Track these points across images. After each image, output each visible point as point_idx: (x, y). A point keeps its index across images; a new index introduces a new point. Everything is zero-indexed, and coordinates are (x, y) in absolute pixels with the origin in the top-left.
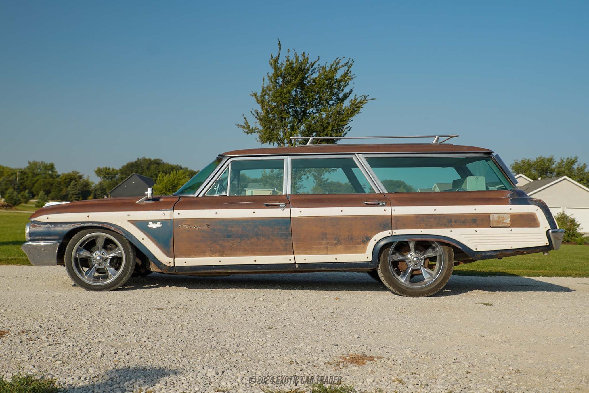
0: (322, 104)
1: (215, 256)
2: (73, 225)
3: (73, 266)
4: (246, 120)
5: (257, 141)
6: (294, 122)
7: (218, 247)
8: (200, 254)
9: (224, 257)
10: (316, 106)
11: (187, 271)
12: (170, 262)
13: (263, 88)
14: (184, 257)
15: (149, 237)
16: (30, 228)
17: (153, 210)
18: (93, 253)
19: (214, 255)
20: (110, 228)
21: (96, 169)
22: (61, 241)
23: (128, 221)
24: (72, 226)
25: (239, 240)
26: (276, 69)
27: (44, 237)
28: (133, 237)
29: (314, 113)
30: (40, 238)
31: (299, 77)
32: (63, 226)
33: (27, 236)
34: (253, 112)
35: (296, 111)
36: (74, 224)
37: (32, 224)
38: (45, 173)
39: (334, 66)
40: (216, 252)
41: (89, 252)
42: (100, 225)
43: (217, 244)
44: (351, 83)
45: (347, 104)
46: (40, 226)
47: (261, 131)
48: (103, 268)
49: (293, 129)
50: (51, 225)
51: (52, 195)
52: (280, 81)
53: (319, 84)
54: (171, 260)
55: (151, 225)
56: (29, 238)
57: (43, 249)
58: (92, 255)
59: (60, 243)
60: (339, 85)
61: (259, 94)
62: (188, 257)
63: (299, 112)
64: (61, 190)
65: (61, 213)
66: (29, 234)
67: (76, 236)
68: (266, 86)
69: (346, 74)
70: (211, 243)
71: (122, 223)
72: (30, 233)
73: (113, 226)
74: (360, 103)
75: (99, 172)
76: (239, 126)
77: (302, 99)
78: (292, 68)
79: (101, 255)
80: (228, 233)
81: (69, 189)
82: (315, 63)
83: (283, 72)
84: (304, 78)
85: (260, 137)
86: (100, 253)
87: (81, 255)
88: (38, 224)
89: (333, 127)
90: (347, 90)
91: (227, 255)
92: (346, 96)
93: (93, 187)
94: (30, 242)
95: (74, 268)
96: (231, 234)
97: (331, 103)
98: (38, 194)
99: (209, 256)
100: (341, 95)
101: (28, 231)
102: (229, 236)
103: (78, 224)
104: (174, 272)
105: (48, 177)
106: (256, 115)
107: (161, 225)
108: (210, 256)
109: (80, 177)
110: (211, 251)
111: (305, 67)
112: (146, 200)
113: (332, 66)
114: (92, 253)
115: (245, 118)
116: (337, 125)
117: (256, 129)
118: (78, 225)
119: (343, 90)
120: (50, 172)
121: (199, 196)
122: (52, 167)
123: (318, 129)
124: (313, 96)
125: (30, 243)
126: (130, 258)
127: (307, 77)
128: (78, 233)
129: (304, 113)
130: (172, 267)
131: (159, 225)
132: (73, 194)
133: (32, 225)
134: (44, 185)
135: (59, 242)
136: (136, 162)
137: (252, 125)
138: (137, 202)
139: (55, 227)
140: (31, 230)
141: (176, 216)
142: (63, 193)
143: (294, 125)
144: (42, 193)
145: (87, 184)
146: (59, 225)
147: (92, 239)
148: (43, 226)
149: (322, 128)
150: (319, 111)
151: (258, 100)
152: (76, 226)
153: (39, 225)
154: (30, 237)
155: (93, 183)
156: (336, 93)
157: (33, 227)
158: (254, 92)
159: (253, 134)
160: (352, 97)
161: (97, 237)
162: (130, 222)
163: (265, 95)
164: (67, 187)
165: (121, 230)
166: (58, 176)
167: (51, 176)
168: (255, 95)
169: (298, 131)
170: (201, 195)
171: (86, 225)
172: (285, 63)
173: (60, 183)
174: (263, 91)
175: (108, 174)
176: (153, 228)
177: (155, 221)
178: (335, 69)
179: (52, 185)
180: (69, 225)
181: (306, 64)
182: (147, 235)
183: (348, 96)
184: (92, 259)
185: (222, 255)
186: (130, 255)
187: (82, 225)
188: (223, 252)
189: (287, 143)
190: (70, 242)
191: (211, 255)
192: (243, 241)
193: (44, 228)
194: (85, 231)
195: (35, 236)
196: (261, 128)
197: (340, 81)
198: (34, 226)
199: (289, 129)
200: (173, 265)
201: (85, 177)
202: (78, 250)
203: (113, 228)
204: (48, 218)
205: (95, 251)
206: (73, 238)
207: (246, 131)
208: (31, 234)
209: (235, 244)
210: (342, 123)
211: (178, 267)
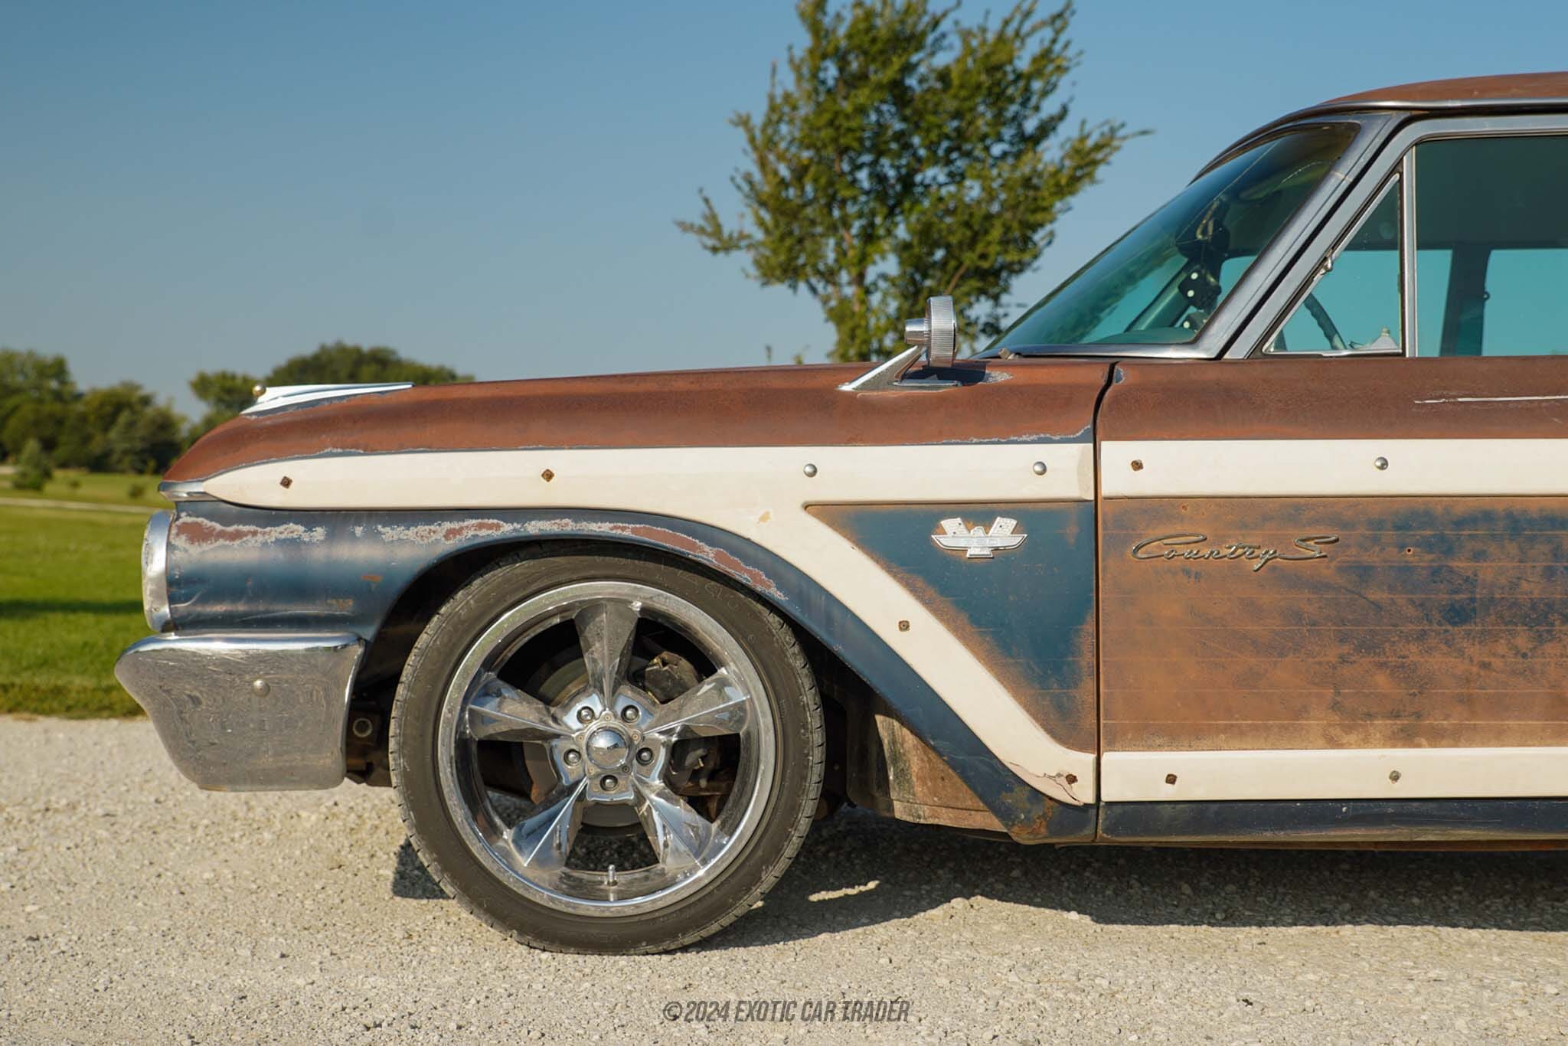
0: (968, 154)
1: (1365, 742)
2: (449, 534)
3: (446, 790)
4: (710, 208)
5: (747, 276)
6: (873, 214)
7: (1382, 681)
8: (1267, 728)
9: (1419, 746)
10: (949, 162)
11: (1170, 829)
12: (1072, 779)
13: (772, 98)
14: (1159, 748)
15: (936, 611)
16: (169, 546)
17: (962, 438)
18: (566, 708)
19: (1353, 738)
20: (692, 555)
21: (193, 376)
22: (369, 633)
23: (807, 507)
24: (446, 537)
25: (1523, 641)
26: (816, 29)
27: (261, 607)
28: (836, 613)
29: (940, 185)
30: (241, 607)
31: (897, 62)
32: (389, 532)
33: (152, 593)
34: (739, 180)
35: (879, 178)
36: (456, 525)
37: (185, 518)
38: (38, 388)
39: (1014, 24)
40: (1370, 716)
41: (541, 705)
42: (627, 534)
43: (1382, 666)
44: (1064, 82)
45: (1052, 152)
46: (238, 535)
47: (762, 244)
48: (623, 806)
49: (869, 236)
50: (310, 528)
51: (61, 452)
52: (831, 72)
53: (962, 86)
54: (1081, 762)
55: (953, 535)
56: (166, 610)
57: (258, 683)
58: (555, 719)
59: (367, 643)
60: (1027, 89)
61: (758, 120)
62: (1190, 748)
63: (892, 181)
64: (86, 439)
65: (370, 450)
66: (164, 583)
67: (461, 603)
68: (779, 92)
69: (1046, 55)
70: (1343, 660)
71: (764, 518)
72: (177, 574)
73: (711, 543)
74: (1098, 147)
75: (202, 386)
76: (686, 227)
77: (899, 136)
78: (870, 28)
79: (617, 724)
80: (1457, 597)
81: (113, 434)
82: (945, 15)
83: (843, 43)
84: (908, 68)
85: (757, 263)
86: (612, 708)
87: (493, 720)
88: (225, 520)
89: (1007, 229)
90: (1050, 107)
91: (1437, 737)
92: (1046, 129)
93: (184, 431)
94: (172, 636)
95: (449, 803)
96: (1473, 600)
97: (997, 149)
98: (18, 449)
99: (1321, 742)
100: (1030, 125)
101: (156, 562)
102: (1458, 615)
103: (480, 526)
104: (1082, 837)
105: (48, 397)
106: (746, 188)
107: (1017, 540)
108: (1333, 743)
109: (146, 401)
110: (1336, 707)
111: (915, 25)
112: (906, 376)
113: (1006, 23)
114: (553, 710)
115: (707, 201)
116: (1021, 222)
117: (742, 236)
118: (483, 533)
119: (1037, 109)
120: (54, 384)
121: (1227, 356)
122: (58, 369)
123: (954, 240)
124: (940, 126)
125: (176, 642)
126: (803, 747)
127: (917, 65)
128: (477, 582)
129: (907, 182)
130: (1086, 805)
131: (1004, 533)
132: (126, 452)
133: (184, 529)
134: (37, 423)
135: (359, 639)
136: (316, 358)
137: (730, 226)
138: (847, 388)
139: (330, 537)
140: (178, 555)
141: (1118, 481)
142: (96, 447)
143: (872, 225)
144: (32, 446)
145: (165, 423)
146: (359, 530)
147: (557, 620)
148: (255, 533)
149: (969, 233)
150: (957, 178)
151: (752, 140)
152: (471, 533)
153: (231, 529)
154: (172, 600)
155: (184, 419)
156: (1014, 118)
157: (192, 540)
158: (743, 112)
159: (735, 254)
160: (1067, 131)
161: (591, 608)
162: (816, 515)
163: (779, 121)
164: (106, 429)
165: (756, 565)
166: (78, 397)
167: (58, 396)
168: (744, 122)
169: (886, 245)
170: (1238, 352)
171: (535, 528)
172: (848, 16)
173: (83, 418)
174: (773, 108)
175: (229, 391)
176: (970, 553)
177: (979, 513)
178: (1017, 34)
179: (60, 422)
180: (423, 529)
181: (920, 17)
182: (927, 603)
183: (1054, 129)
184: (560, 746)
185: (1407, 737)
186: (805, 726)
187: (507, 530)
188: (1418, 715)
189: (850, 283)
190: (424, 637)
191: (1335, 732)
192: (1549, 648)
193: (265, 544)
194: (522, 568)
195: (205, 599)
196: (759, 235)
197: (1029, 77)
198: (197, 535)
199: (854, 237)
200: (1089, 798)
201: (161, 401)
202: (478, 691)
203: (707, 554)
204: (286, 483)
205: (574, 698)
206: (443, 610)
207: (710, 242)
208: (177, 585)
209: (1497, 663)
210: (1039, 217)
211: (1118, 810)
